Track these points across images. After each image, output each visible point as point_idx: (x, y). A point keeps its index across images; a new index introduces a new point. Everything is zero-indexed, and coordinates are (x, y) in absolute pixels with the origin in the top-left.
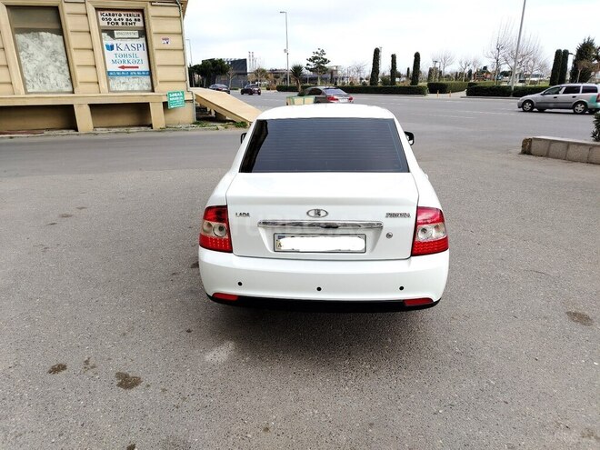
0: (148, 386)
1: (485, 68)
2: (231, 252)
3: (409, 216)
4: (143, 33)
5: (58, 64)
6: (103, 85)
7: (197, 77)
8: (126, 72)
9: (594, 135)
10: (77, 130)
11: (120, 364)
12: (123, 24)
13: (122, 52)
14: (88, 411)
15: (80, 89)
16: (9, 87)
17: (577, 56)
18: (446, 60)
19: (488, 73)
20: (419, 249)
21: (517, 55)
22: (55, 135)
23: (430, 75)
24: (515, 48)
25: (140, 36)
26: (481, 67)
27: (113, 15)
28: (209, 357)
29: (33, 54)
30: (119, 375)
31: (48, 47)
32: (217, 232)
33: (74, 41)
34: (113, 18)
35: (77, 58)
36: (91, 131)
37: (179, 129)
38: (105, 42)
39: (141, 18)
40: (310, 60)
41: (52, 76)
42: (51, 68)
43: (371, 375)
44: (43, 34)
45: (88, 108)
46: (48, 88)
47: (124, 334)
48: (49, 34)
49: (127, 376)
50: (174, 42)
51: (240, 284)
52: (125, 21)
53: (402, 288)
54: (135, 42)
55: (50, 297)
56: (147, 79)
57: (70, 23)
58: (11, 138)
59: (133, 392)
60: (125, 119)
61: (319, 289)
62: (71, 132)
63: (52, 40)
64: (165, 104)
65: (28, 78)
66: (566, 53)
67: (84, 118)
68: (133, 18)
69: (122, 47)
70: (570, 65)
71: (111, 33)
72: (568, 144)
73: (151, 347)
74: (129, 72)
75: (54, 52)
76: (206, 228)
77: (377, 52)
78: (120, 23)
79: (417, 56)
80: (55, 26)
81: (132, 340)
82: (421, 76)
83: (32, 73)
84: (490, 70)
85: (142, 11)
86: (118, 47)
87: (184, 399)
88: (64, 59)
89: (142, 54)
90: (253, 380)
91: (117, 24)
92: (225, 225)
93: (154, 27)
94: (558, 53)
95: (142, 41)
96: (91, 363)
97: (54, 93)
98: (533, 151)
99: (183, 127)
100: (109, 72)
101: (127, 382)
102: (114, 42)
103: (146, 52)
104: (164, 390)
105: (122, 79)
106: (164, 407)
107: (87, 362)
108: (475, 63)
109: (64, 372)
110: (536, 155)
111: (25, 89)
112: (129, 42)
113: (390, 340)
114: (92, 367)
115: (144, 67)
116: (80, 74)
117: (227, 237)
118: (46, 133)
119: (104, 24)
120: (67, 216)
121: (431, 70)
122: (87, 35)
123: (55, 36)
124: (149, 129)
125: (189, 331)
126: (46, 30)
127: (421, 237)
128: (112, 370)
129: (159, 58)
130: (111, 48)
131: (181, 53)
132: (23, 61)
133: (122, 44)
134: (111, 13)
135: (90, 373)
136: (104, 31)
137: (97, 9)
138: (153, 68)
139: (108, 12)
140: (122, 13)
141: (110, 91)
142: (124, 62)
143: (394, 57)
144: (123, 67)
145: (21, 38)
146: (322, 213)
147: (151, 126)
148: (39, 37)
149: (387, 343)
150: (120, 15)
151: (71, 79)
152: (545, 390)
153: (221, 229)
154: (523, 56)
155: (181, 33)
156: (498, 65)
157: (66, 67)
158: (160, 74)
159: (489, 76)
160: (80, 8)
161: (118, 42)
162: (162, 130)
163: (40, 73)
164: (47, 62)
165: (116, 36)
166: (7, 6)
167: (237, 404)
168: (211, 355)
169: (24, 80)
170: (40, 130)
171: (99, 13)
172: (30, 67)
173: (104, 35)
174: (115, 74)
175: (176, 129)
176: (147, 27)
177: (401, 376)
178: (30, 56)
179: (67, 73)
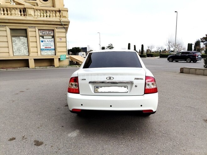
0: (46, 145)
1: (165, 49)
2: (79, 93)
3: (143, 79)
4: (53, 37)
5: (25, 46)
6: (39, 53)
7: (70, 53)
8: (47, 49)
9: (204, 66)
10: (29, 67)
11: (36, 137)
12: (47, 34)
13: (46, 43)
14: (22, 154)
15: (31, 54)
16: (8, 54)
17: (195, 45)
18: (152, 47)
19: (166, 51)
20: (147, 92)
21: (175, 45)
22: (21, 69)
23: (147, 51)
24: (175, 43)
25: (52, 38)
26: (164, 49)
27: (44, 31)
28: (70, 135)
29: (17, 44)
30: (35, 141)
31: (22, 41)
32: (74, 86)
33: (31, 39)
34: (44, 32)
35: (31, 45)
36: (34, 68)
37: (64, 67)
38: (40, 40)
39: (53, 32)
40: (107, 47)
41: (22, 51)
42: (22, 48)
43: (131, 141)
44: (21, 37)
45: (33, 60)
46: (21, 54)
47: (39, 128)
48: (23, 37)
49: (38, 141)
50: (63, 40)
51: (82, 105)
52: (47, 33)
53: (141, 106)
54: (50, 40)
55: (13, 116)
56: (54, 51)
57: (30, 34)
58: (7, 70)
59: (40, 147)
60: (46, 64)
61: (111, 106)
62: (27, 68)
63: (24, 39)
64: (59, 59)
65: (14, 51)
66: (191, 44)
67: (32, 64)
68: (50, 33)
69: (46, 41)
70: (193, 48)
71: (43, 37)
72: (196, 69)
73: (48, 132)
74: (48, 49)
75: (24, 43)
76: (70, 85)
77: (129, 44)
78: (46, 34)
79: (142, 46)
80: (25, 35)
81: (41, 130)
82: (144, 52)
83: (16, 49)
84: (167, 50)
85: (53, 30)
86: (45, 41)
87: (59, 149)
88: (27, 45)
89: (53, 43)
90: (86, 142)
91: (45, 34)
92: (77, 83)
93: (57, 35)
94: (189, 44)
95: (53, 39)
96: (25, 137)
97: (23, 55)
98: (184, 72)
99: (65, 66)
100: (41, 49)
101: (38, 143)
102: (44, 40)
103: (54, 43)
104: (52, 146)
105: (46, 51)
106: (51, 152)
107: (23, 137)
108: (162, 48)
109: (15, 140)
110: (185, 73)
111: (13, 54)
112: (49, 40)
113: (138, 129)
114: (25, 139)
115: (53, 47)
116: (32, 50)
117: (77, 88)
118: (19, 68)
119: (41, 34)
120: (23, 92)
121: (147, 50)
122: (35, 38)
123: (25, 38)
124: (53, 67)
125: (63, 126)
126: (22, 36)
127: (147, 87)
128: (33, 140)
129: (58, 44)
130: (43, 41)
131: (66, 43)
132: (13, 46)
133: (46, 40)
134: (43, 31)
135: (24, 141)
136: (40, 36)
137: (39, 30)
138: (56, 48)
139: (42, 31)
140: (47, 31)
141: (41, 55)
142: (47, 46)
143: (135, 46)
144: (46, 47)
145: (13, 38)
146: (112, 78)
147: (54, 66)
148: (19, 38)
149: (137, 130)
150: (46, 32)
151: (29, 51)
152: (199, 146)
153: (76, 85)
154: (177, 45)
155: (66, 37)
156: (169, 48)
157: (27, 47)
158: (58, 49)
159: (167, 52)
160: (34, 30)
161: (45, 40)
162: (58, 67)
163: (19, 49)
164: (22, 45)
165: (44, 38)
166: (10, 29)
167: (80, 151)
168: (71, 134)
169: (13, 51)
170: (17, 68)
171: (39, 31)
172: (15, 47)
173: (41, 37)
174: (43, 50)
175: (63, 67)
176: (55, 35)
177: (143, 141)
178: (16, 44)
179: (27, 49)
